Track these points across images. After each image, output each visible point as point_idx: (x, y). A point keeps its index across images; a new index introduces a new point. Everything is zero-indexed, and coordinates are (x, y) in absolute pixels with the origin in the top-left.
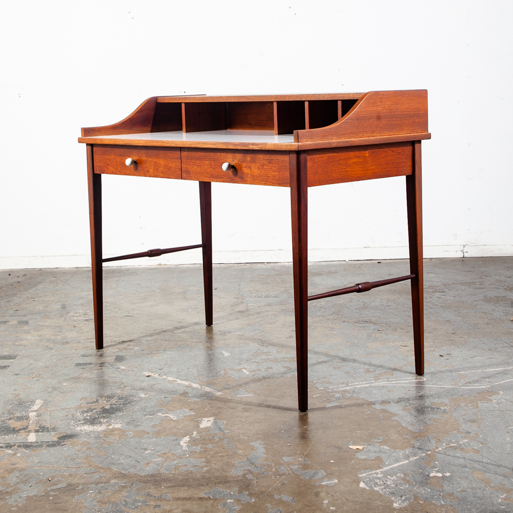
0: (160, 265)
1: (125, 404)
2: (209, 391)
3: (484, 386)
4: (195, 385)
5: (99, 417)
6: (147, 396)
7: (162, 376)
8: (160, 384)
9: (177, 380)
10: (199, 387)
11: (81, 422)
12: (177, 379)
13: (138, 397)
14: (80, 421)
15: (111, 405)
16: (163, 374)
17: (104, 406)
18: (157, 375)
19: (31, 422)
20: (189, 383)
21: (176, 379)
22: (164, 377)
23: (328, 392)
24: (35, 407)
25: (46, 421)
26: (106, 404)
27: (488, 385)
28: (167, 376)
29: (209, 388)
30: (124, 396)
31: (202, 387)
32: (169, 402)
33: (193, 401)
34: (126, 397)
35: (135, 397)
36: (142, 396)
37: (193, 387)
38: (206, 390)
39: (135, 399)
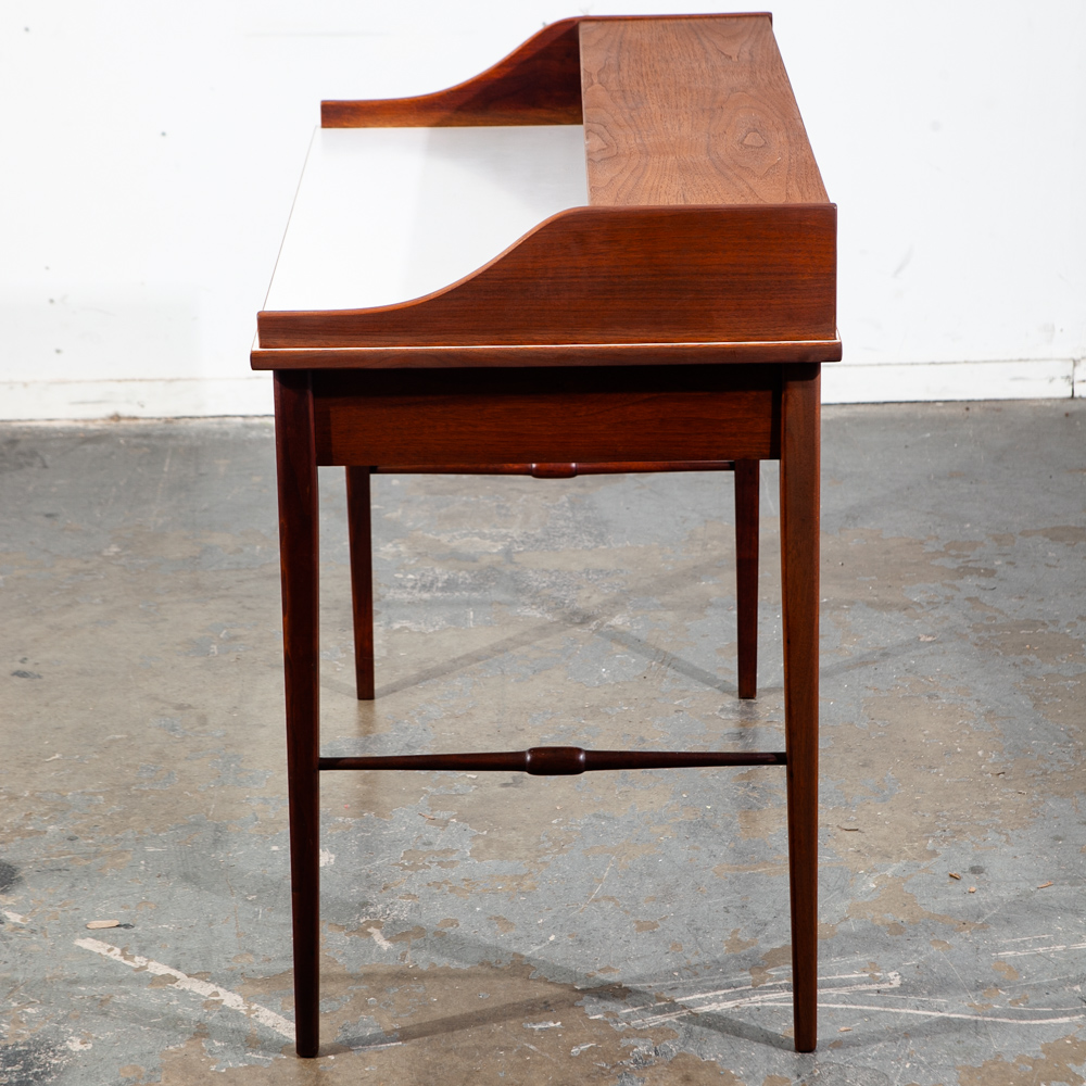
0: (117, 418)
2: (269, 1023)
3: (1065, 1014)
4: (231, 1001)
6: (90, 1046)
7: (131, 958)
8: (126, 993)
9: (178, 974)
10: (243, 1009)
12: (179, 969)
13: (64, 1052)
16: (135, 949)
18: (117, 951)
20: (212, 988)
21: (174, 972)
22: (139, 961)
23: (617, 1036)
27: (1077, 1012)
28: (147, 957)
29: (272, 1010)
30: (21, 1048)
31: (250, 1007)
32: (153, 1074)
33: (224, 1071)
34: (28, 1052)
35: (53, 1051)
36: (75, 1045)
37: (223, 1006)
38: (261, 1021)
39: (54, 1061)
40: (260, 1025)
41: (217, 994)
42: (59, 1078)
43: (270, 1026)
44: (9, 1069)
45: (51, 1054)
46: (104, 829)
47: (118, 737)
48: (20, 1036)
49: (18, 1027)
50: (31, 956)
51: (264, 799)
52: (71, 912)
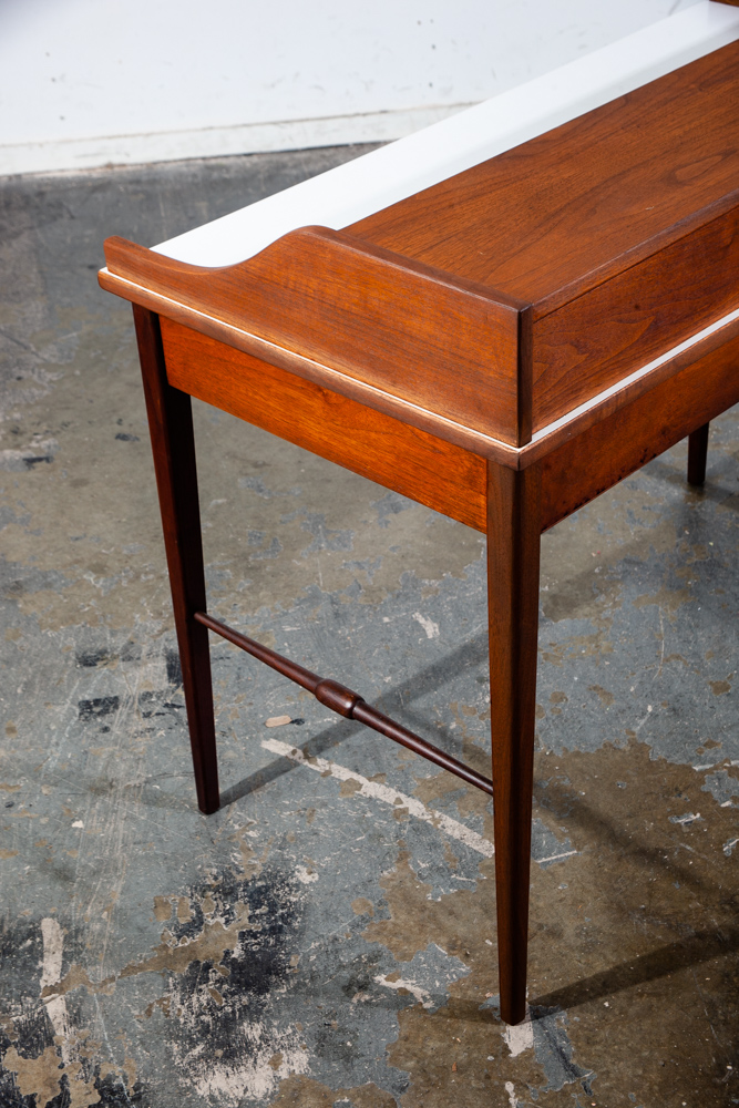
1: (275, 931)
2: (457, 835)
4: (415, 807)
5: (233, 1012)
6: (317, 876)
7: (313, 761)
8: (324, 805)
9: (362, 779)
11: (198, 1050)
12: (357, 771)
13: (297, 883)
14: (193, 1044)
15: (242, 935)
16: (314, 750)
17: (228, 946)
19: (65, 1057)
20: (394, 793)
21: (355, 776)
22: (322, 764)
24: (51, 968)
25: (104, 1051)
26: (230, 936)
28: (327, 759)
29: (452, 817)
30: (260, 884)
31: (433, 815)
32: (381, 908)
33: (439, 900)
34: (267, 888)
35: (288, 885)
36: (305, 877)
37: (411, 816)
38: (449, 832)
39: (294, 899)
40: (450, 838)
41: (399, 801)
42: (303, 921)
43: (458, 837)
44: (258, 912)
45: (287, 889)
46: (243, 608)
47: (220, 501)
48: (253, 867)
49: (248, 856)
50: (231, 765)
51: (358, 564)
52: (247, 708)
